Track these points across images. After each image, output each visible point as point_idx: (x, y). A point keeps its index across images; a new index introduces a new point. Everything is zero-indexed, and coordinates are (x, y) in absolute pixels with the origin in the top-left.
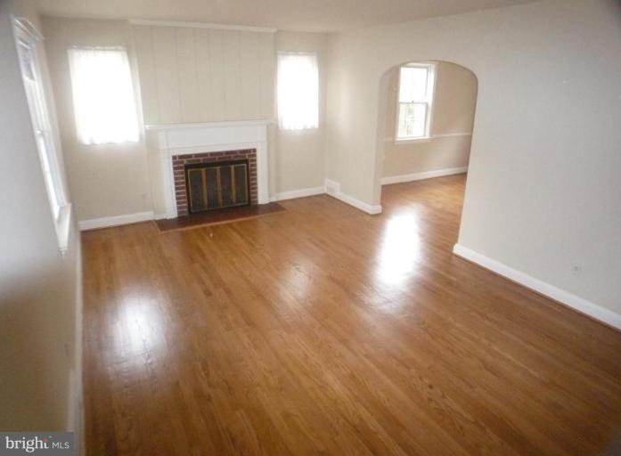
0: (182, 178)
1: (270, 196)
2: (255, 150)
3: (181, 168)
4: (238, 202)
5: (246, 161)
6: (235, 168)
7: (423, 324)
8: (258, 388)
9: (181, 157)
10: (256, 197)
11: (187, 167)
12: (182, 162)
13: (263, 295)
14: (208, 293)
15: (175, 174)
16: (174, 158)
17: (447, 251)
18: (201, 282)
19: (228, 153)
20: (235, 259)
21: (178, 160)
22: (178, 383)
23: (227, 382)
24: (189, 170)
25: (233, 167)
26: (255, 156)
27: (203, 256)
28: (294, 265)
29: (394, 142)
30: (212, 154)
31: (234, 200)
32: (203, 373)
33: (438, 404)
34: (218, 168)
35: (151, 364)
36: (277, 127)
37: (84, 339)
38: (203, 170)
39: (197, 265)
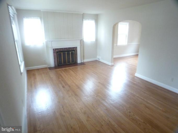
0: (56, 55)
1: (81, 61)
2: (77, 47)
3: (55, 52)
4: (72, 62)
5: (74, 51)
6: (71, 53)
7: (127, 95)
8: (78, 113)
9: (56, 49)
10: (77, 61)
11: (57, 52)
12: (56, 51)
13: (79, 88)
14: (63, 87)
15: (54, 54)
16: (53, 49)
17: (133, 75)
18: (61, 84)
19: (69, 48)
20: (71, 78)
21: (55, 50)
22: (55, 112)
23: (69, 111)
24: (58, 53)
25: (70, 52)
26: (77, 49)
27: (62, 77)
28: (89, 79)
29: (117, 45)
30: (64, 48)
31: (71, 62)
32: (62, 109)
33: (132, 117)
34: (66, 52)
35: (47, 106)
36: (83, 41)
37: (27, 99)
38: (62, 53)
39: (60, 79)
